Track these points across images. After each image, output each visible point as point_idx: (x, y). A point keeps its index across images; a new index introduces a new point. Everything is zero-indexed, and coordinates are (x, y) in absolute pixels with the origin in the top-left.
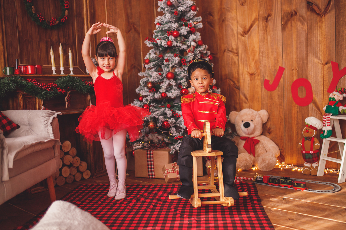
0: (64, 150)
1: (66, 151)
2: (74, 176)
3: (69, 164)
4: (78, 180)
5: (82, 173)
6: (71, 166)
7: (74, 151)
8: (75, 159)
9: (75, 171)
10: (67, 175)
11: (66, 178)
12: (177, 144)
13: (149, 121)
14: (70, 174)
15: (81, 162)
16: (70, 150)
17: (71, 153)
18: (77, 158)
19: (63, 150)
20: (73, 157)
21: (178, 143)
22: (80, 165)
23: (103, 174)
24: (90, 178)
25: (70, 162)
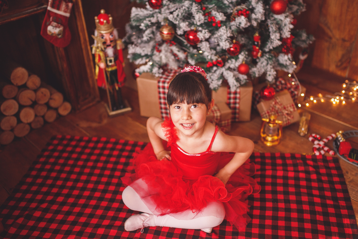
0: (17, 84)
1: (20, 84)
2: (43, 117)
3: (30, 103)
4: (51, 120)
5: (56, 109)
6: (34, 104)
7: (35, 80)
8: (39, 93)
9: (42, 110)
10: (31, 119)
11: (30, 124)
12: (210, 74)
13: (162, 23)
14: (36, 116)
15: (51, 94)
16: (28, 80)
17: (30, 84)
18: (43, 90)
19: (15, 84)
20: (35, 91)
21: (213, 71)
22: (51, 99)
23: (91, 104)
24: (71, 113)
25: (32, 100)
